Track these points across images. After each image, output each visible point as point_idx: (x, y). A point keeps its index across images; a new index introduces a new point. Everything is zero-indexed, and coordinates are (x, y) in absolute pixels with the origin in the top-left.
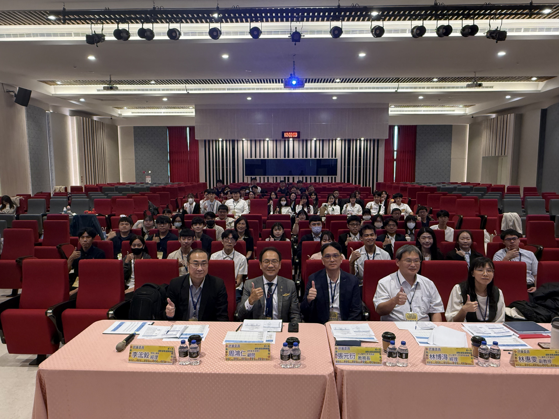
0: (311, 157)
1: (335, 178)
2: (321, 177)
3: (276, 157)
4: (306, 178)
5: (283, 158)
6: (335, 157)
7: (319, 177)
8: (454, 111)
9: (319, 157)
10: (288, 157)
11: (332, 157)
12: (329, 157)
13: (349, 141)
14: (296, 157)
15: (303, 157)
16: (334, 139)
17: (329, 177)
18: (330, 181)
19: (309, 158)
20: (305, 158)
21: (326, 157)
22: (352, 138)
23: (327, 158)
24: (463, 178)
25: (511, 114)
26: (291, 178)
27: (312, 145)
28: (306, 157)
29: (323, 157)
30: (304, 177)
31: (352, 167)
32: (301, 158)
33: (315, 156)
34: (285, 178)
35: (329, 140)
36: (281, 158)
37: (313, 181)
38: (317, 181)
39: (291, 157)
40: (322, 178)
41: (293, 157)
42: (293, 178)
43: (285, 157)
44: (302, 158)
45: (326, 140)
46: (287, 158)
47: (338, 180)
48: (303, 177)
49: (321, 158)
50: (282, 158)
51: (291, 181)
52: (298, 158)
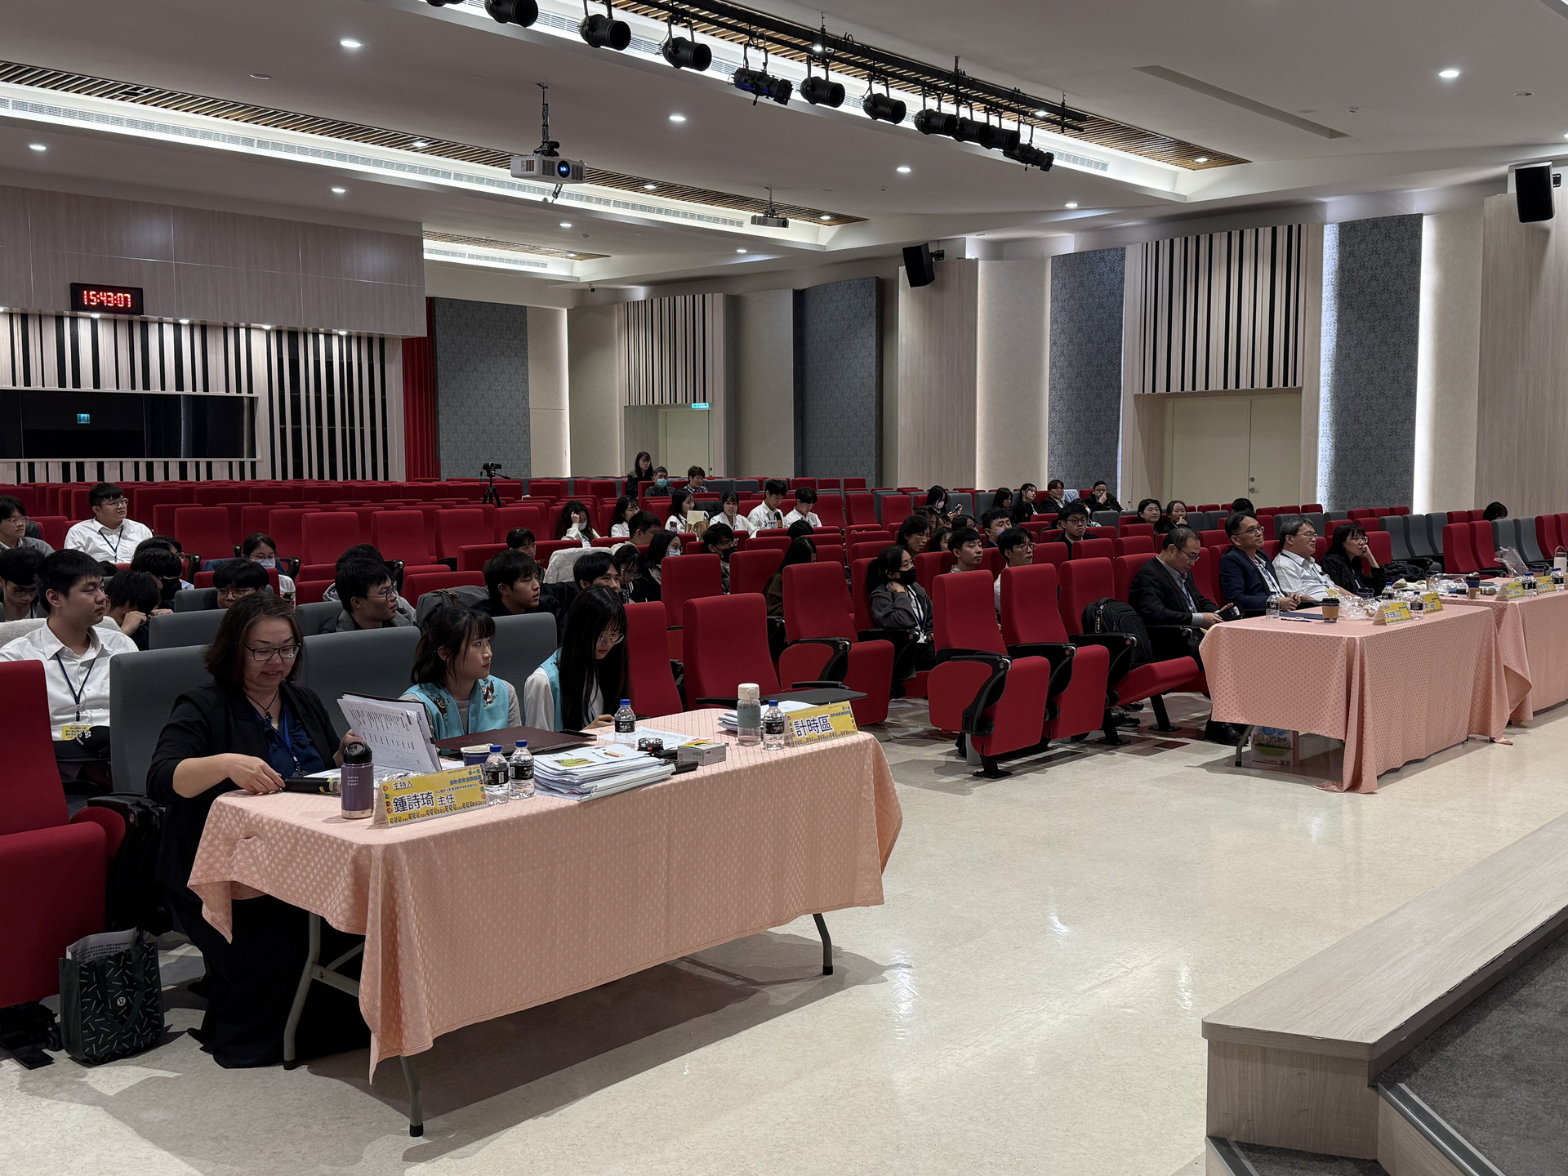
0: (163, 388)
1: (253, 464)
2: (203, 461)
3: (27, 382)
4: (150, 466)
5: (56, 388)
6: (250, 390)
7: (198, 464)
8: (545, 265)
9: (194, 389)
10: (77, 382)
11: (239, 390)
12: (228, 391)
13: (293, 335)
14: (107, 387)
15: (133, 387)
16: (243, 324)
17: (231, 464)
18: (236, 477)
19: (155, 389)
20: (139, 390)
21: (217, 389)
22: (301, 328)
23: (222, 392)
24: (559, 465)
25: (714, 294)
26: (90, 465)
27: (162, 340)
28: (146, 385)
29: (206, 388)
30: (142, 461)
31: (310, 427)
32: (125, 388)
33: (180, 385)
34: (66, 467)
35: (225, 329)
36: (47, 388)
37: (174, 475)
38: (191, 476)
39: (87, 386)
40: (209, 465)
41: (97, 384)
42: (100, 466)
43: (62, 383)
44: (130, 391)
45: (215, 327)
46: (69, 388)
47: (264, 474)
48: (137, 464)
49: (200, 391)
50: (52, 386)
51: (91, 476)
52: (113, 389)
